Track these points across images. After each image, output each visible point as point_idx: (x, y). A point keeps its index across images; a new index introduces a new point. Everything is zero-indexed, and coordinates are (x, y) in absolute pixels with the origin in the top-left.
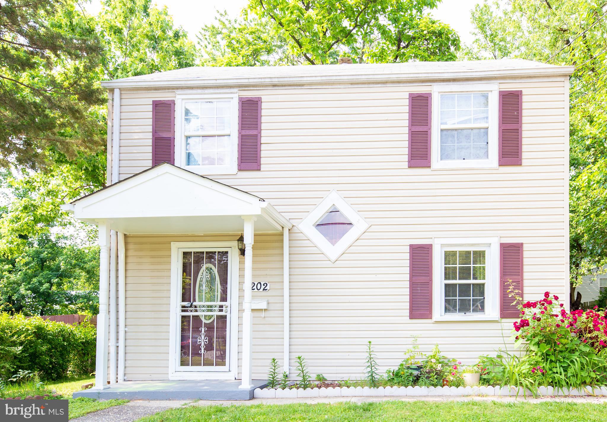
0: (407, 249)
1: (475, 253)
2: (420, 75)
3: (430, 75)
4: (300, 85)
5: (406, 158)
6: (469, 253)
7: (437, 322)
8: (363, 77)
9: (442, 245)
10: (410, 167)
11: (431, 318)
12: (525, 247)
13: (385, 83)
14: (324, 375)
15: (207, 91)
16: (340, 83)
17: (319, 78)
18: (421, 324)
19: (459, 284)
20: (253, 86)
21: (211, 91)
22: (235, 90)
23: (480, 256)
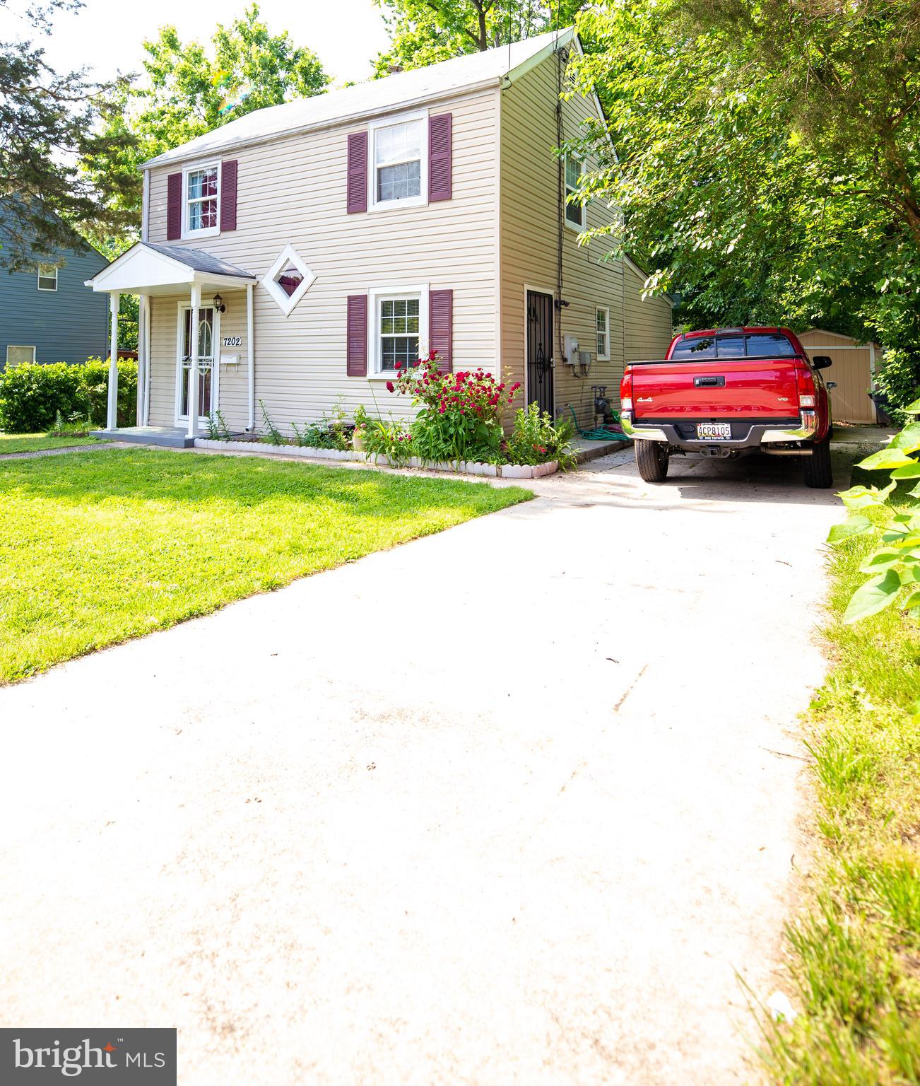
0: (345, 301)
1: (410, 302)
2: (354, 116)
3: (362, 114)
4: (264, 143)
5: (345, 204)
6: (403, 302)
7: (370, 381)
8: (308, 127)
9: (377, 296)
10: (350, 212)
11: (365, 376)
12: (455, 294)
13: (328, 128)
14: (279, 431)
15: (201, 161)
16: (293, 135)
17: (274, 135)
18: (357, 381)
19: (397, 338)
20: (232, 150)
21: (204, 160)
22: (219, 157)
23: (414, 305)
